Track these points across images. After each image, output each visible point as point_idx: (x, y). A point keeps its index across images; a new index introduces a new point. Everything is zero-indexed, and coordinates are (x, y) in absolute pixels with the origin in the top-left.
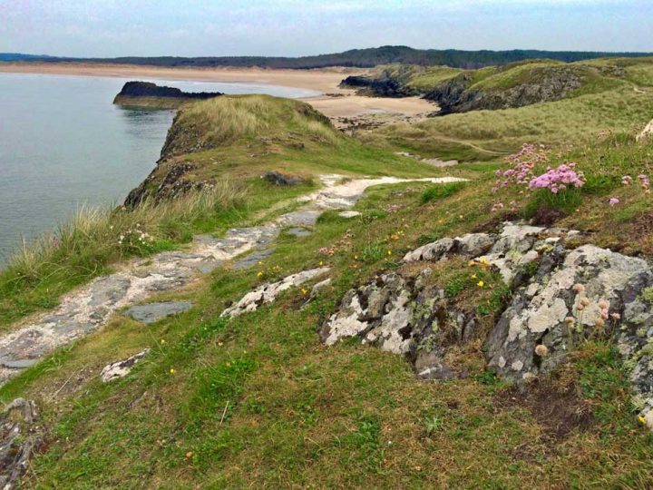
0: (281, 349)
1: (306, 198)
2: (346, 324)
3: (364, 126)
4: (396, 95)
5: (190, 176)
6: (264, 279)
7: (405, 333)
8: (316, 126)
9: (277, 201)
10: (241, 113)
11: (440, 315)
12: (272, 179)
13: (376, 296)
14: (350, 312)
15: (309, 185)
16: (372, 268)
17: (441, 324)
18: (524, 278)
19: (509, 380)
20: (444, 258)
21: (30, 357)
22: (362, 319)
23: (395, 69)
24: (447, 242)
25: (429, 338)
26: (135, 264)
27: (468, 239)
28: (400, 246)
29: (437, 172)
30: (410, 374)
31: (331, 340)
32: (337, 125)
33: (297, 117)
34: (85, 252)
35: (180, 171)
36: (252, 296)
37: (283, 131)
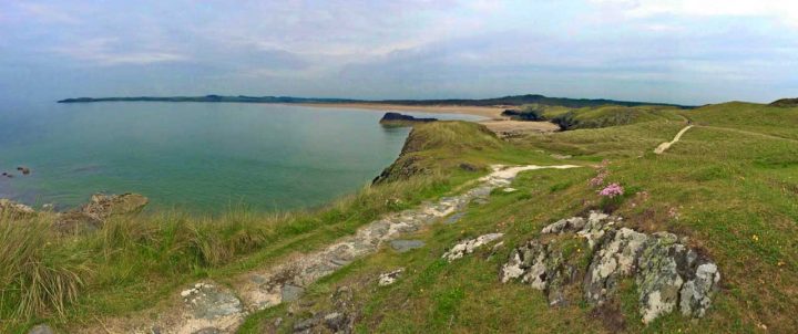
0: (478, 285)
1: (483, 179)
2: (513, 271)
3: (515, 137)
4: (536, 119)
5: (417, 164)
6: (465, 236)
7: (543, 277)
8: (488, 138)
9: (467, 180)
10: (447, 130)
11: (561, 268)
12: (464, 167)
13: (528, 254)
14: (515, 263)
15: (485, 171)
16: (526, 237)
17: (561, 273)
18: (598, 246)
19: (593, 305)
20: (562, 232)
21: (344, 259)
22: (521, 267)
23: (535, 107)
24: (562, 222)
25: (555, 281)
26: (393, 216)
27: (573, 220)
28: (539, 223)
29: (560, 162)
30: (546, 304)
31: (505, 279)
32: (499, 136)
33: (478, 133)
34: (369, 206)
35: (411, 161)
36: (460, 247)
37: (470, 140)
